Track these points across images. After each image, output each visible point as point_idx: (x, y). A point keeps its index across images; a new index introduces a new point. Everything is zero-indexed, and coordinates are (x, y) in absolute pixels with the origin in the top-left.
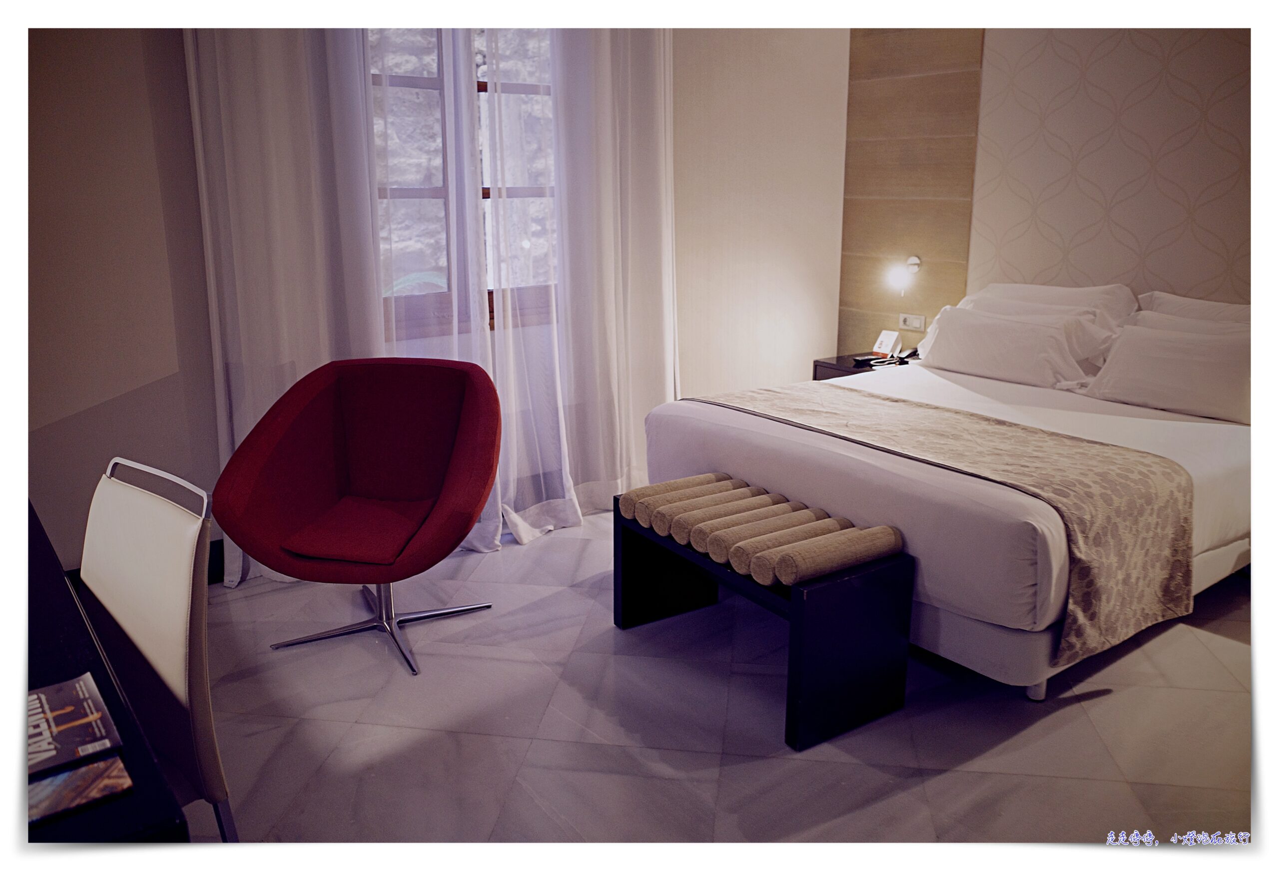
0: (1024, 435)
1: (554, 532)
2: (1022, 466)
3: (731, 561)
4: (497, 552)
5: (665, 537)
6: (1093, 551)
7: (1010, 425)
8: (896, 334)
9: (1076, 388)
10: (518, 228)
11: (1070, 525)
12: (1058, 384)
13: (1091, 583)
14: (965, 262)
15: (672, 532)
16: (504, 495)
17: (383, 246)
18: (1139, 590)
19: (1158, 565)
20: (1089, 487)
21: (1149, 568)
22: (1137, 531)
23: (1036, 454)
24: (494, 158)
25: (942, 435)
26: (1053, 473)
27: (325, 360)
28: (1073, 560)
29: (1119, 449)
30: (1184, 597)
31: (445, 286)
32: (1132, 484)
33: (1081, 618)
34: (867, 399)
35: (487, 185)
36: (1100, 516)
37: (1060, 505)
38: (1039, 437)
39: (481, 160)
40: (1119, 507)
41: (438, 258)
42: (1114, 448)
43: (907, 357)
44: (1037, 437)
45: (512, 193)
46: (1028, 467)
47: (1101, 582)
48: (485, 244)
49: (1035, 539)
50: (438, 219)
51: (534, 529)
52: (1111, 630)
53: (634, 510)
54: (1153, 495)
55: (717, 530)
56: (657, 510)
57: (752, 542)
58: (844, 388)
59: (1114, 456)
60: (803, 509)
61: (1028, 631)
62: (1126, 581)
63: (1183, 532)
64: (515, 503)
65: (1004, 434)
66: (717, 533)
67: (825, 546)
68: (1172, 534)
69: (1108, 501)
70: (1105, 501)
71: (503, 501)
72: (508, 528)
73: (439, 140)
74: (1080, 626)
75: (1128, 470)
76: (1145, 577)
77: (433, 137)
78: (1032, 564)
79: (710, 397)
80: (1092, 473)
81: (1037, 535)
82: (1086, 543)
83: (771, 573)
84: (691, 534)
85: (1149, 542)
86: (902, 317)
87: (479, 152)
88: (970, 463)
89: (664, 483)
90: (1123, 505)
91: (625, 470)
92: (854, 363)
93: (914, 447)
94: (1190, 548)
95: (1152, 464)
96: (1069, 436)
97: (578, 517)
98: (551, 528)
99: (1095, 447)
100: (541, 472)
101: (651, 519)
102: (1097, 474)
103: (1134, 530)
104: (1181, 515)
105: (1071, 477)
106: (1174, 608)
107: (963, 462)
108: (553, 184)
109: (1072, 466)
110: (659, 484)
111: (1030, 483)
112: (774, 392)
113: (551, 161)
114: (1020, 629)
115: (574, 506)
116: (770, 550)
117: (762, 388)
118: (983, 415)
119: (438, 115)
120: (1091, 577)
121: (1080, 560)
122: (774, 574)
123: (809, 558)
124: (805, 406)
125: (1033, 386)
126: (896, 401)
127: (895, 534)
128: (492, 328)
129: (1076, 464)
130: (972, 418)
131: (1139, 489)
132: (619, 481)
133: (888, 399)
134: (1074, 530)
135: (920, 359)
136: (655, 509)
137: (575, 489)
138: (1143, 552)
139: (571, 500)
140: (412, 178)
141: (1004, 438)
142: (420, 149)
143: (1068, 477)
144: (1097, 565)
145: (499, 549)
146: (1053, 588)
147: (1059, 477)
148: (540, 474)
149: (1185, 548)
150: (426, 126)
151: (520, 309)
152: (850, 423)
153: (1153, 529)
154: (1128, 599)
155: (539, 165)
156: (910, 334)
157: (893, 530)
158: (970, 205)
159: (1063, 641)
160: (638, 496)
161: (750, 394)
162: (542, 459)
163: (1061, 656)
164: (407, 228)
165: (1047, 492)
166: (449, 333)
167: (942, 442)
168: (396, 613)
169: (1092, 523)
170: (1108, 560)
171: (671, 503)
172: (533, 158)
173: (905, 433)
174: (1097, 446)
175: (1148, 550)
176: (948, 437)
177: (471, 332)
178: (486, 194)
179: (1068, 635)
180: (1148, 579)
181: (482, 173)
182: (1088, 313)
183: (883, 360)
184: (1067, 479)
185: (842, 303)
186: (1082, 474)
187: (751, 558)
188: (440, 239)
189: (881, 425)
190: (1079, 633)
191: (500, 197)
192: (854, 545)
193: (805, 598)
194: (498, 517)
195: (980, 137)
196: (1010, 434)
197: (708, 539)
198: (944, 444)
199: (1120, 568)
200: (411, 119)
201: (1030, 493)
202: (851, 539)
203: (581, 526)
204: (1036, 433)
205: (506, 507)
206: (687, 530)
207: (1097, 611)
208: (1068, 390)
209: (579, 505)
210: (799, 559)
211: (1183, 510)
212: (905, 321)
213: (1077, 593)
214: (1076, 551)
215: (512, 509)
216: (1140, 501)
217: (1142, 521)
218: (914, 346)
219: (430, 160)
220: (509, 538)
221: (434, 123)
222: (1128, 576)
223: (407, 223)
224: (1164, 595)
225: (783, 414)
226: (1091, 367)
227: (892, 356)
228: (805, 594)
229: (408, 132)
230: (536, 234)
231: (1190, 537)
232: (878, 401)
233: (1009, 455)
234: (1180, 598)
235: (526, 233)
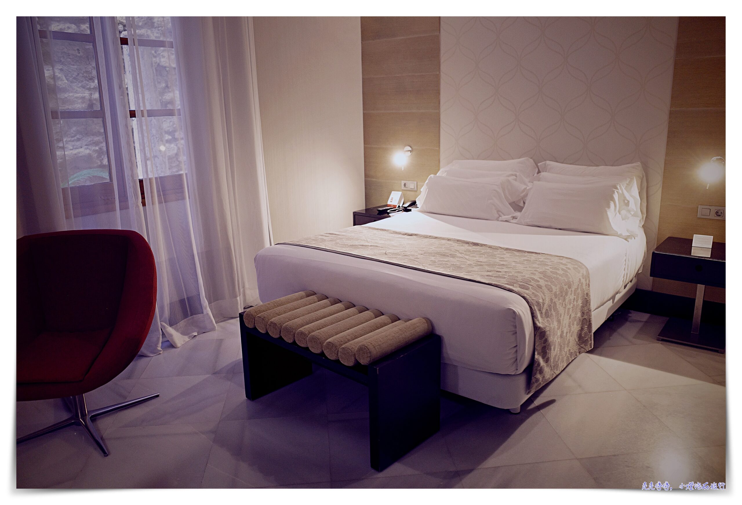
0: (491, 251)
1: (197, 337)
2: (497, 271)
3: (325, 352)
4: (160, 355)
5: (278, 338)
6: (546, 321)
7: (481, 245)
8: (400, 193)
9: (511, 220)
10: (157, 138)
11: (533, 307)
12: (500, 217)
13: (546, 340)
14: (438, 148)
15: (282, 335)
16: (161, 316)
17: (59, 153)
18: (568, 339)
19: (575, 323)
20: (538, 281)
21: (571, 325)
22: (565, 305)
23: (502, 263)
24: (136, 92)
25: (444, 255)
26: (516, 275)
28: (536, 328)
29: (546, 255)
30: (589, 339)
31: (108, 178)
32: (560, 277)
33: (542, 362)
34: (393, 235)
35: (133, 108)
36: (547, 299)
37: (525, 295)
38: (500, 252)
39: (128, 94)
40: (556, 292)
41: (103, 159)
42: (544, 255)
43: (408, 206)
44: (499, 251)
45: (151, 113)
46: (501, 272)
47: (551, 339)
48: (135, 148)
49: (515, 318)
50: (99, 134)
51: (184, 336)
52: (556, 366)
53: (254, 322)
54: (571, 282)
55: (313, 331)
56: (270, 321)
57: (337, 338)
58: (378, 229)
59: (545, 260)
60: (366, 311)
61: (513, 375)
62: (561, 336)
63: (586, 302)
64: (169, 321)
65: (480, 252)
66: (313, 334)
67: (386, 336)
68: (581, 303)
69: (550, 290)
70: (549, 290)
71: (161, 320)
72: (166, 337)
73: (96, 81)
74: (541, 367)
75: (556, 269)
76: (570, 331)
77: (92, 79)
78: (514, 334)
79: (295, 241)
80: (537, 272)
81: (516, 316)
82: (542, 317)
83: (353, 358)
84: (295, 335)
85: (571, 310)
86: (403, 183)
87: (126, 89)
88: (466, 272)
89: (272, 301)
90: (557, 291)
91: (242, 290)
92: (378, 212)
93: (429, 265)
94: (590, 311)
95: (567, 263)
96: (517, 250)
97: (213, 324)
98: (196, 334)
99: (532, 255)
100: (186, 297)
101: (267, 327)
102: (540, 273)
103: (564, 304)
104: (585, 292)
105: (527, 277)
106: (585, 347)
107: (462, 272)
108: (179, 107)
109: (525, 269)
110: (269, 302)
111: (505, 283)
112: (335, 234)
113: (177, 93)
114: (508, 374)
115: (210, 318)
116: (351, 342)
117: (327, 233)
118: (464, 241)
119: (94, 65)
120: (546, 337)
121: (540, 328)
122: (355, 358)
123: (377, 346)
124: (356, 243)
125: (486, 220)
126: (411, 235)
127: (427, 322)
128: (144, 204)
129: (527, 267)
130: (458, 242)
131: (564, 279)
132: (238, 298)
133: (406, 234)
134: (535, 310)
135: (418, 207)
136: (269, 320)
137: (209, 306)
138: (569, 317)
139: (208, 314)
140: (79, 106)
141: (481, 254)
142: (83, 87)
143: (525, 276)
144: (548, 329)
145: (161, 353)
146: (527, 347)
147: (521, 277)
148: (184, 299)
149: (588, 311)
150: (87, 72)
151: (162, 191)
152: (387, 252)
153: (572, 302)
154: (563, 346)
155: (168, 96)
156: (408, 192)
157: (426, 320)
158: (438, 115)
159: (533, 378)
160: (256, 312)
161: (320, 237)
162: (186, 289)
163: (532, 387)
164: (79, 140)
165: (516, 287)
166: (114, 210)
167: (446, 260)
168: (88, 410)
169: (544, 304)
170: (553, 325)
171: (279, 315)
172: (163, 92)
173: (422, 255)
174: (534, 255)
175: (571, 315)
176: (448, 256)
177: (129, 208)
178: (133, 114)
179: (536, 374)
180: (571, 332)
181: (129, 102)
182: (513, 175)
183: (395, 209)
184: (524, 277)
185: (366, 176)
186: (532, 273)
187: (338, 349)
188: (103, 147)
189: (406, 252)
190: (541, 372)
191: (143, 116)
192: (404, 333)
193: (378, 373)
194: (158, 330)
195: (441, 73)
196: (483, 251)
197: (308, 338)
198: (447, 261)
199: (558, 329)
200: (75, 67)
201: (507, 289)
202: (401, 329)
203: (216, 330)
204: (498, 249)
205: (164, 324)
206: (292, 333)
207: (549, 357)
208: (506, 221)
209: (213, 317)
210: (371, 347)
211: (585, 289)
212: (405, 185)
213: (539, 348)
214: (537, 322)
215: (168, 325)
216: (565, 287)
217: (567, 298)
218: (413, 200)
219: (91, 94)
220: (167, 343)
221: (92, 70)
222: (562, 332)
223: (78, 136)
224: (579, 340)
225: (345, 249)
226: (518, 207)
227: (399, 207)
228: (378, 370)
229: (74, 76)
230: (168, 141)
231: (590, 304)
232: (400, 236)
233: (487, 265)
234: (587, 340)
235: (162, 141)
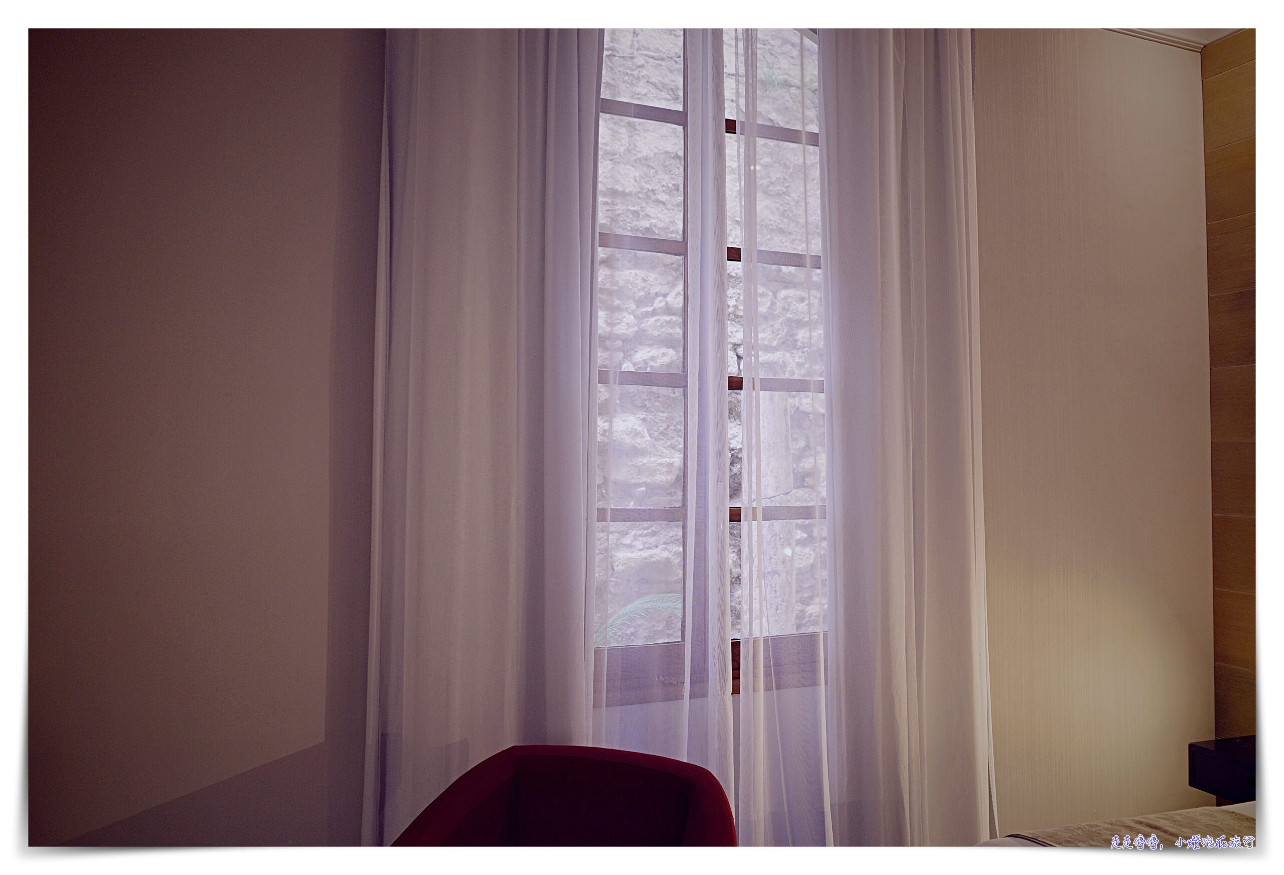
10: (780, 539)
27: (509, 740)
128: (736, 690)
151: (775, 665)
155: (807, 464)
166: (679, 697)
172: (800, 456)
177: (707, 697)
178: (736, 517)
191: (754, 519)
230: (800, 542)
